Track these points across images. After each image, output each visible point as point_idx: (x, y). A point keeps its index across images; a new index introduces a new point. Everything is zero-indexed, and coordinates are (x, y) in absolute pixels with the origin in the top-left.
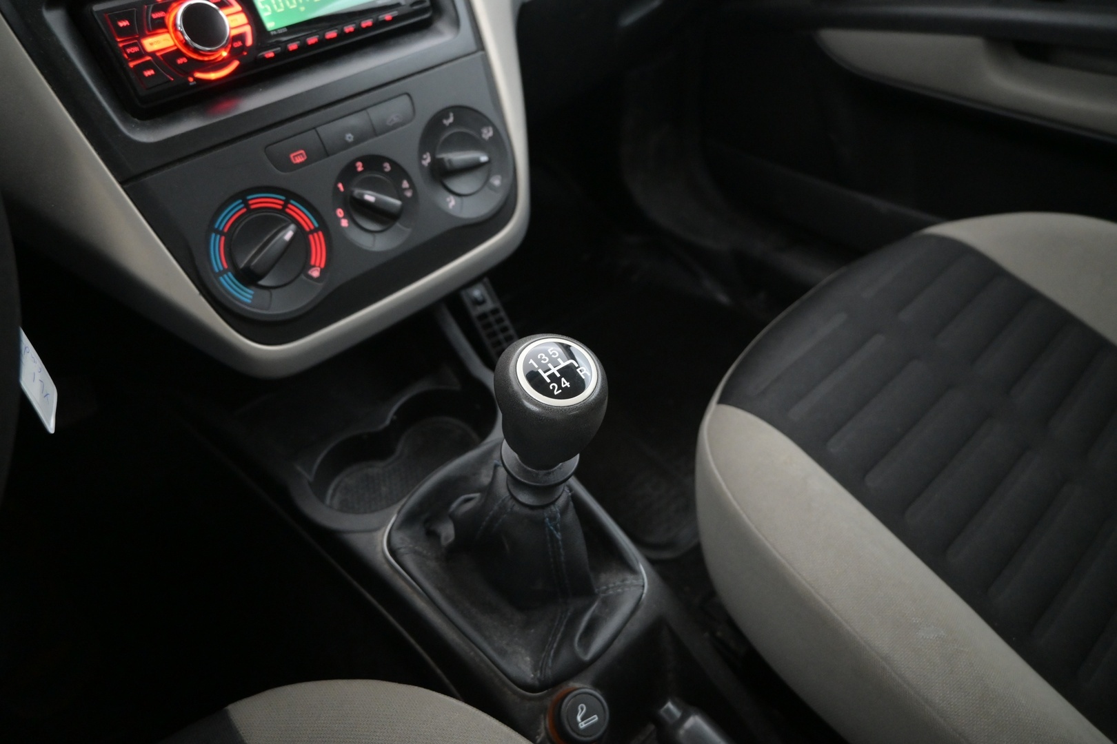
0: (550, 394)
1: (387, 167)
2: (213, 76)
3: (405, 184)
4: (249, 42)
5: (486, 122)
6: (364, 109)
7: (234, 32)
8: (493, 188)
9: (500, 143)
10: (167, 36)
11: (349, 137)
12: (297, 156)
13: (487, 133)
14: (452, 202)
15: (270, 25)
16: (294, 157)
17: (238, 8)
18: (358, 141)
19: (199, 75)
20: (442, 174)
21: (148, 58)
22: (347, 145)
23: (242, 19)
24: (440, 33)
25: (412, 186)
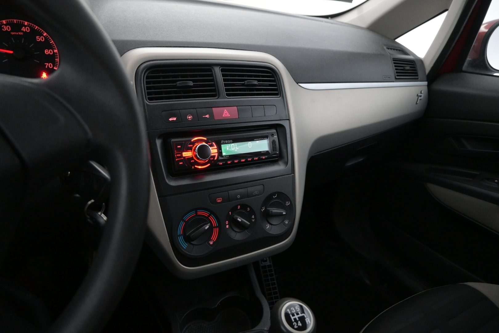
0: (292, 326)
1: (249, 209)
2: (200, 167)
3: (253, 217)
4: (216, 158)
5: (289, 200)
6: (247, 187)
7: (212, 155)
8: (285, 224)
9: (292, 208)
10: (191, 153)
11: (239, 196)
12: (219, 199)
13: (288, 204)
14: (268, 226)
15: (224, 154)
16: (218, 200)
17: (216, 147)
18: (241, 198)
19: (196, 166)
20: (267, 216)
21: (183, 158)
22: (237, 199)
23: (216, 151)
24: (279, 165)
25: (255, 218)
